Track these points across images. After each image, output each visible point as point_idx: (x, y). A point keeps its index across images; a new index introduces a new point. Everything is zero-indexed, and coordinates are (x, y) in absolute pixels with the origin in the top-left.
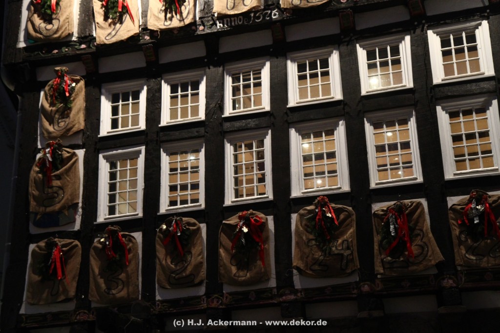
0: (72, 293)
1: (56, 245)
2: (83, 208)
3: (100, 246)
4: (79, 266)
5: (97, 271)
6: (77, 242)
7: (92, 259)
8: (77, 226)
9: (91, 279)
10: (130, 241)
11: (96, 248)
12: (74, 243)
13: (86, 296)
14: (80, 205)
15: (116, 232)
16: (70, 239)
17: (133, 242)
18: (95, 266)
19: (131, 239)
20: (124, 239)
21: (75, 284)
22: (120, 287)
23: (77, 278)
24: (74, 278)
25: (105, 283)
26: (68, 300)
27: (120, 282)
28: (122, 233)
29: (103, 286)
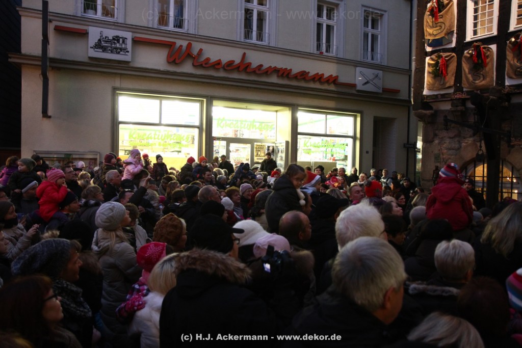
0: (452, 83)
1: (442, 57)
2: (457, 33)
3: (469, 55)
4: (455, 68)
5: (467, 70)
6: (454, 54)
7: (463, 63)
8: (453, 45)
9: (463, 75)
10: (488, 50)
11: (466, 57)
12: (452, 55)
13: (460, 84)
14: (455, 32)
15: (479, 46)
16: (450, 52)
17: (490, 51)
18: (466, 67)
19: (489, 49)
20: (484, 50)
21: (453, 78)
22: (482, 79)
23: (454, 75)
24: (453, 75)
25: (472, 77)
26: (450, 87)
27: (481, 76)
28: (483, 46)
29: (471, 79)
